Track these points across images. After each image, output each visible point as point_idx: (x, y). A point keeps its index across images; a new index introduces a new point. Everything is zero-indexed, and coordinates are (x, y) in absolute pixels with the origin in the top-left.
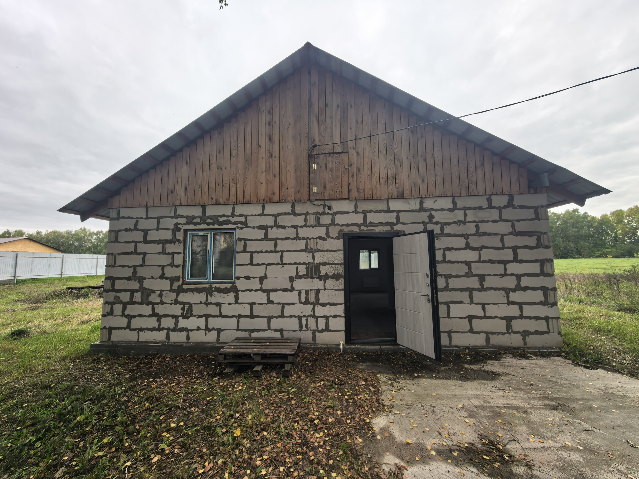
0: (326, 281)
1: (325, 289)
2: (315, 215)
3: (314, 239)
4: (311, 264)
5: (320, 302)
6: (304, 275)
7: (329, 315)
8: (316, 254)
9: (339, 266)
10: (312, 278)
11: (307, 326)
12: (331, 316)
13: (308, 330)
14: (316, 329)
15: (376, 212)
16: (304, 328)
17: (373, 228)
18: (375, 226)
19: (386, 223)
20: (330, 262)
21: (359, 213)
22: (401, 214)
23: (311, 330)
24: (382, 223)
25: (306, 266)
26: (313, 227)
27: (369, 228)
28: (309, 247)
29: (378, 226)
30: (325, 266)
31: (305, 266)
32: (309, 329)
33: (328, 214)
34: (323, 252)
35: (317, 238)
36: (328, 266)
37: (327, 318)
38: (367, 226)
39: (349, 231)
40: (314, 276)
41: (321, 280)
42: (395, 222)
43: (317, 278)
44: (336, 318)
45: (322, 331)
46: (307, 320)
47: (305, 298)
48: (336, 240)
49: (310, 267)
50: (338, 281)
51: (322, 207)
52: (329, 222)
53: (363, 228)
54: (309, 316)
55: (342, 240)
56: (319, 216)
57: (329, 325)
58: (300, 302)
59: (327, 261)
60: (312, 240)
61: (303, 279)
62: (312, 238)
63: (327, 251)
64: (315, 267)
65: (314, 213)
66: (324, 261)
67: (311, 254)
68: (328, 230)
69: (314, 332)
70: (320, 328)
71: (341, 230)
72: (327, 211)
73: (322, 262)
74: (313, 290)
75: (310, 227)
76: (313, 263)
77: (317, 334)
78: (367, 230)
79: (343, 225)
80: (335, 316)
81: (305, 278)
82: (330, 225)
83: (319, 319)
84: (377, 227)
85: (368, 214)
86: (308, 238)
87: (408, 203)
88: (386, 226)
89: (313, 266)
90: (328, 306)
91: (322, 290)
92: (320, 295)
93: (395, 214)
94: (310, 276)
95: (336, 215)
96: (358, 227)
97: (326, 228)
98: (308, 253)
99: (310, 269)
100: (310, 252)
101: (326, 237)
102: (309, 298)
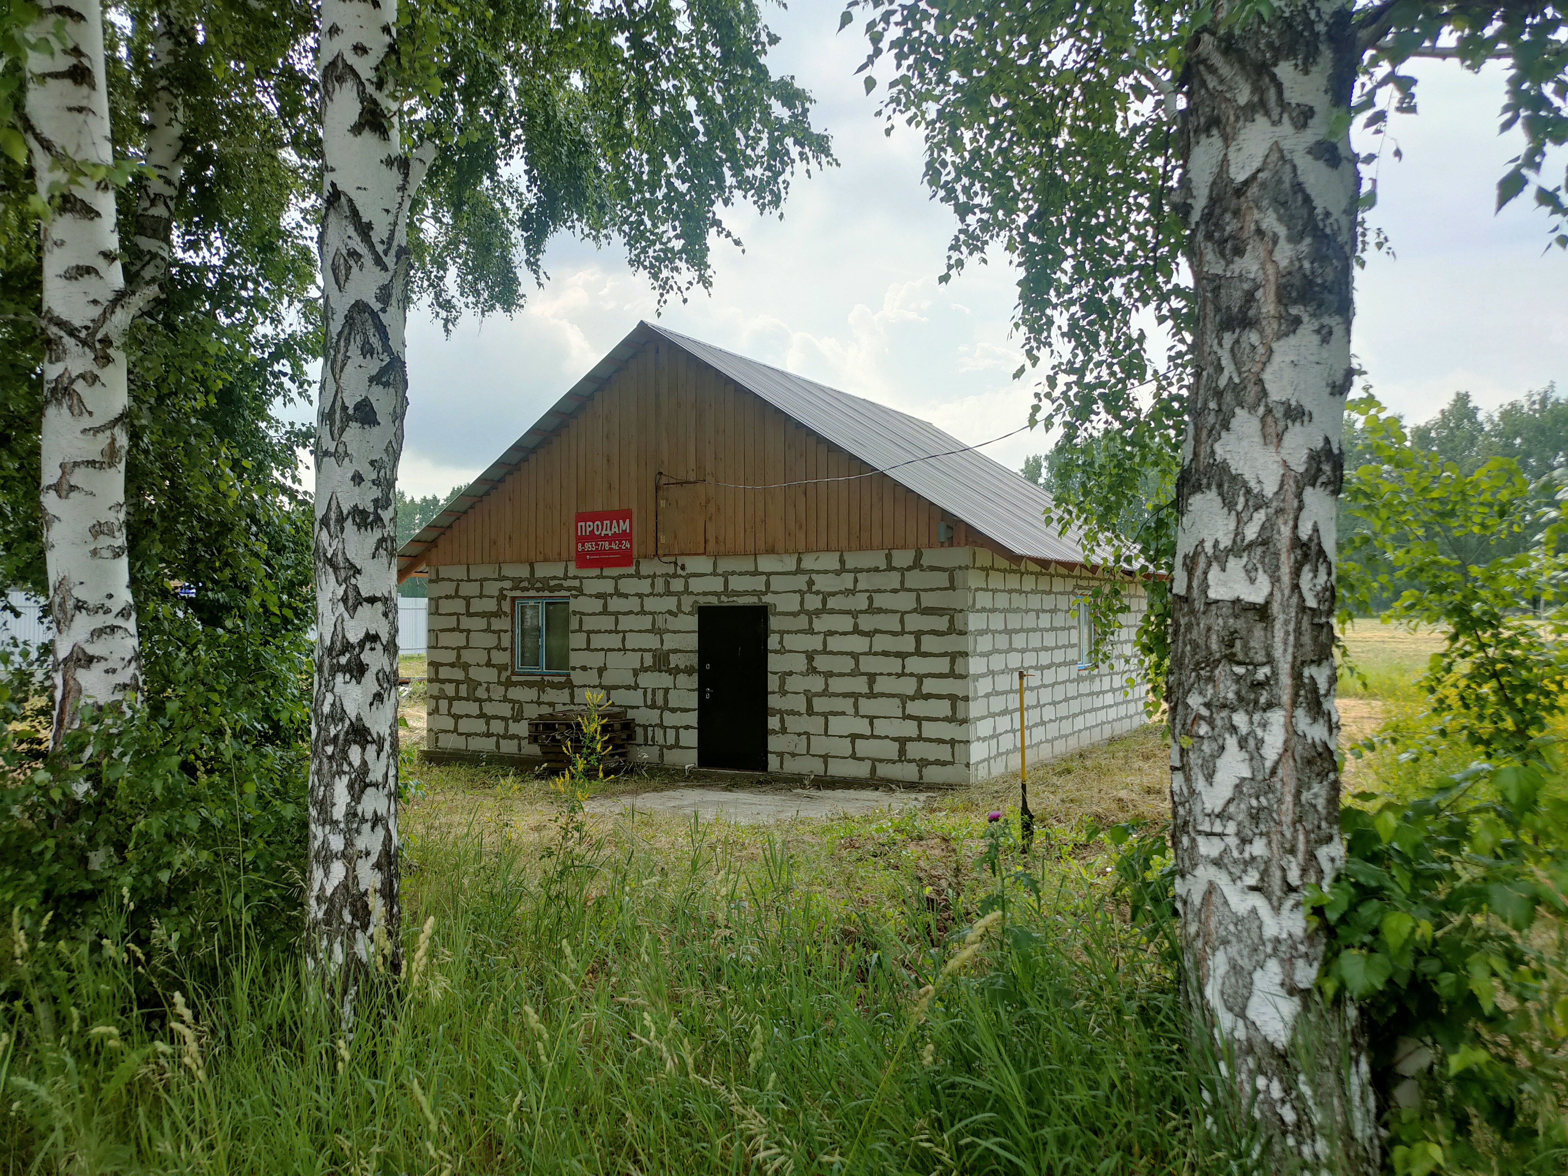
0: (677, 677)
1: (675, 687)
2: (664, 578)
4: (659, 651)
5: (670, 706)
6: (650, 666)
7: (679, 725)
8: (664, 636)
9: (692, 655)
10: (660, 671)
11: (653, 739)
12: (681, 727)
13: (654, 744)
14: (664, 744)
15: (741, 574)
16: (650, 742)
17: (736, 598)
18: (739, 596)
19: (752, 591)
20: (681, 648)
21: (719, 575)
22: (772, 578)
24: (747, 591)
25: (653, 654)
26: (661, 596)
27: (731, 599)
28: (656, 626)
29: (742, 596)
30: (675, 655)
31: (651, 654)
33: (680, 576)
34: (673, 634)
35: (666, 612)
36: (679, 655)
37: (677, 729)
38: (728, 596)
39: (705, 603)
40: (663, 668)
41: (670, 674)
42: (764, 590)
43: (666, 672)
45: (670, 748)
47: (652, 699)
48: (689, 616)
49: (658, 655)
50: (691, 677)
51: (673, 565)
52: (681, 588)
53: (723, 598)
54: (656, 725)
55: (697, 616)
56: (668, 579)
58: (646, 706)
59: (678, 648)
61: (649, 673)
62: (660, 613)
63: (679, 632)
64: (664, 655)
65: (662, 575)
66: (674, 648)
67: (658, 636)
68: (679, 601)
69: (662, 747)
70: (668, 743)
71: (696, 602)
72: (679, 572)
73: (672, 648)
74: (660, 689)
75: (657, 596)
76: (661, 649)
77: (665, 750)
78: (728, 602)
79: (698, 594)
80: (687, 728)
81: (652, 671)
82: (682, 593)
83: (668, 730)
84: (741, 598)
85: (730, 577)
86: (655, 613)
87: (782, 561)
88: (753, 595)
89: (661, 654)
90: (678, 713)
91: (672, 689)
92: (669, 696)
93: (764, 578)
94: (657, 667)
95: (690, 578)
96: (717, 598)
97: (677, 597)
98: (655, 635)
99: (657, 658)
100: (658, 633)
101: (677, 611)
102: (657, 701)
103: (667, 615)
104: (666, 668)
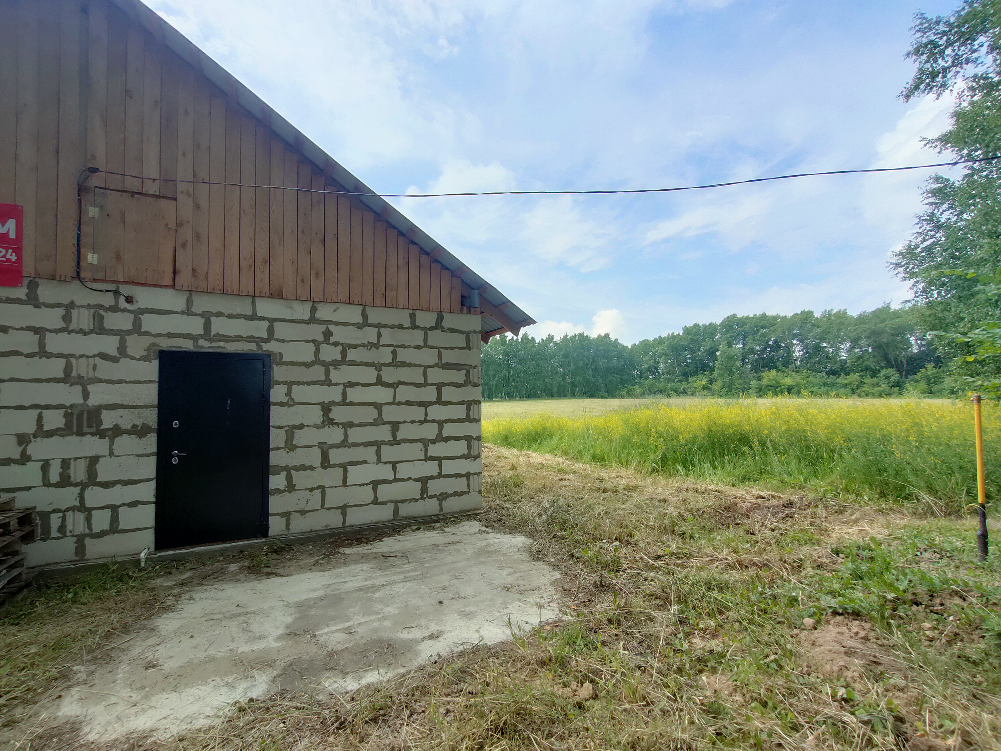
0: (116, 439)
1: (112, 454)
2: (92, 311)
3: (88, 357)
4: (79, 408)
5: (99, 479)
6: (58, 429)
7: (118, 503)
8: (90, 388)
9: (147, 411)
10: (81, 434)
11: (62, 529)
12: (123, 505)
13: (65, 536)
14: (87, 531)
15: (230, 316)
16: (54, 533)
17: (222, 344)
18: (226, 341)
19: (248, 337)
20: (125, 403)
21: (195, 315)
22: (276, 324)
23: (73, 536)
24: (242, 337)
25: (66, 412)
26: (85, 334)
27: (214, 344)
28: (74, 374)
29: (233, 341)
30: (112, 412)
31: (62, 412)
32: (68, 534)
33: (125, 310)
34: (109, 385)
35: (95, 356)
36: (121, 412)
37: (114, 509)
38: (211, 340)
39: (172, 347)
40: (86, 429)
41: (102, 437)
42: (265, 336)
43: (93, 434)
44: (136, 506)
45: (102, 534)
46: (64, 519)
47: (61, 475)
48: (142, 362)
49: (76, 413)
50: (144, 439)
51: (110, 296)
52: (128, 326)
53: (202, 342)
54: (68, 510)
55: (155, 363)
56: (102, 312)
57: (118, 521)
58: (46, 483)
59: (119, 402)
60: (83, 360)
61: (56, 439)
62: (82, 356)
63: (121, 382)
64: (89, 413)
65: (89, 307)
66: (111, 402)
67: (79, 388)
68: (123, 343)
69: (80, 539)
70: (96, 529)
71: (154, 344)
72: (123, 304)
73: (106, 403)
74: (80, 458)
75: (77, 333)
76: (84, 405)
77: (87, 541)
78: (209, 347)
79: (159, 335)
80: (133, 504)
81: (62, 436)
82: (129, 332)
83: (94, 513)
84: (230, 343)
85: (213, 319)
86: (72, 355)
87: (291, 308)
88: (249, 342)
89: (82, 411)
90: (118, 486)
91: (104, 456)
92: (98, 466)
93: (266, 324)
94: (75, 429)
95: (145, 315)
96: (192, 341)
97: (119, 337)
98: (71, 385)
99: (75, 417)
100: (77, 383)
101: (118, 355)
102: (72, 475)
103: (97, 359)
104: (93, 430)
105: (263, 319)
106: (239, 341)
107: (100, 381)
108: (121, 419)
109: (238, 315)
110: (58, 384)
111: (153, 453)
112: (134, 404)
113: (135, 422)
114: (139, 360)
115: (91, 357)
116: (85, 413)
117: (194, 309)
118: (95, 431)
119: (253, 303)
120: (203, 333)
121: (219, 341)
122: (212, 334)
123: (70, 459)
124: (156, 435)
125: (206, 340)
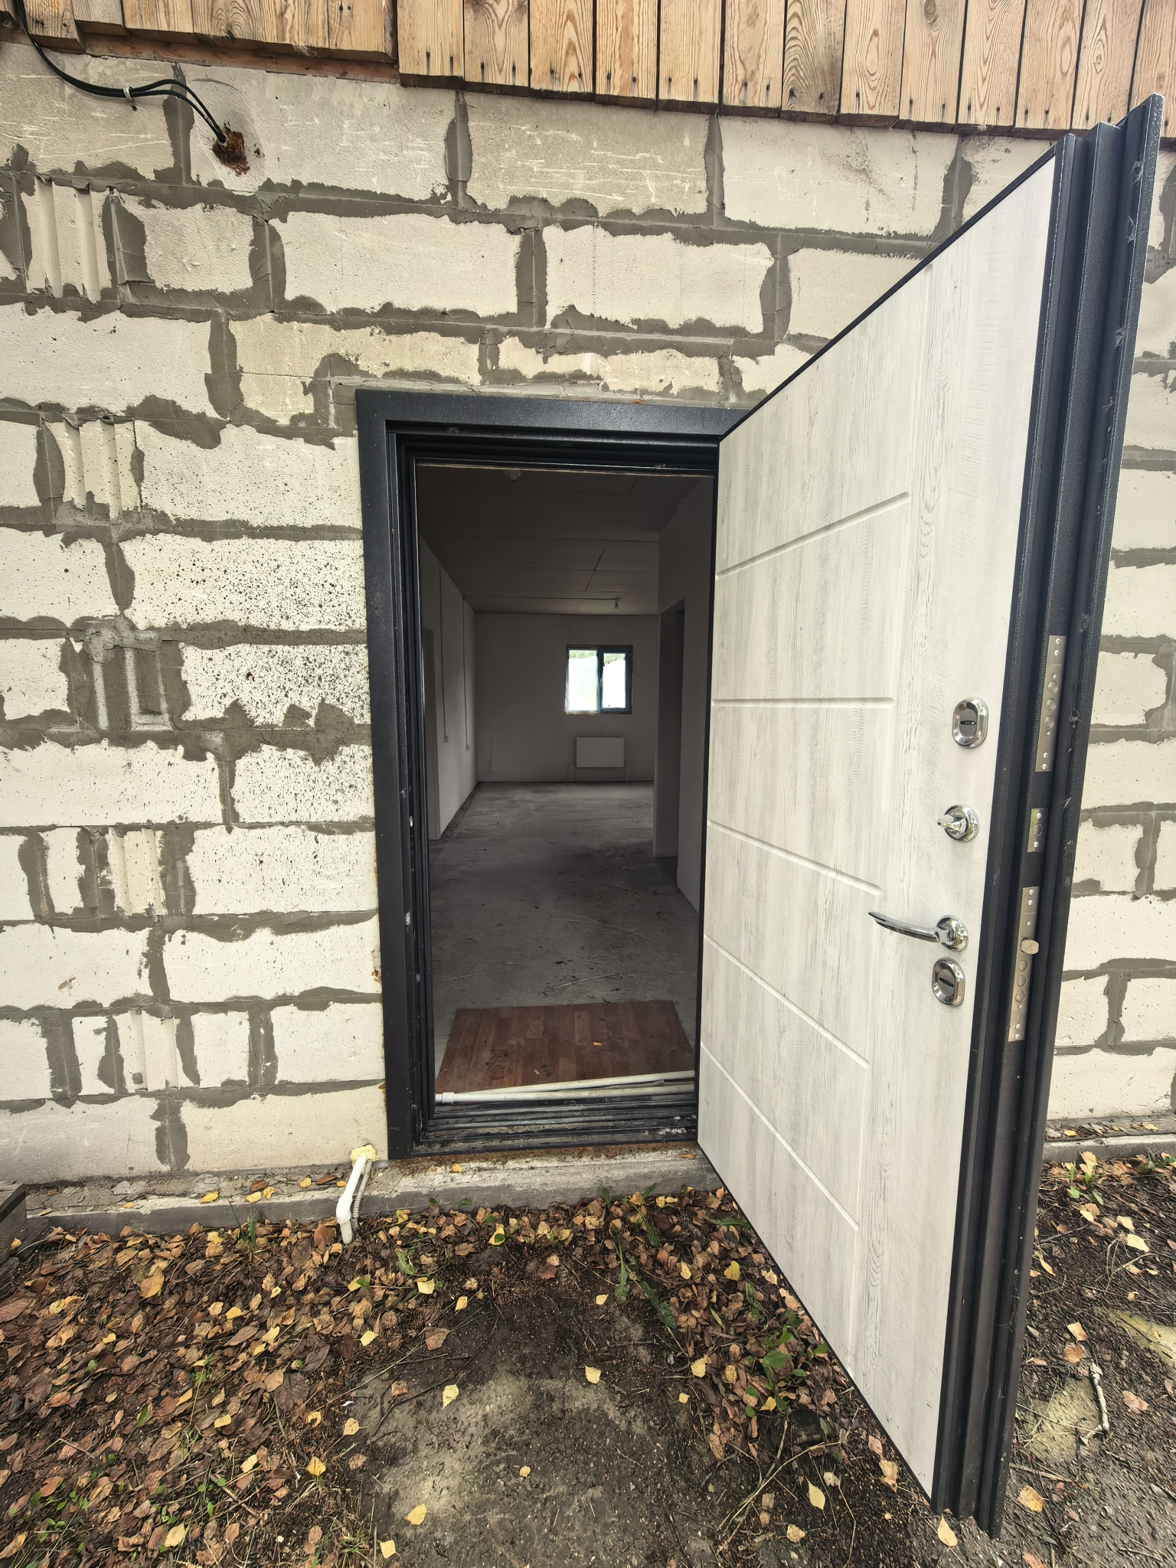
1: (231, 818)
2: (98, 199)
4: (107, 635)
5: (202, 907)
6: (52, 716)
8: (133, 552)
9: (332, 656)
15: (620, 224)
17: (587, 362)
18: (605, 349)
20: (257, 620)
22: (804, 263)
25: (66, 649)
27: (560, 364)
28: (72, 493)
29: (628, 348)
30: (218, 655)
31: (52, 647)
34: (196, 543)
36: (247, 655)
37: (257, 1009)
39: (402, 374)
40: (139, 722)
41: (195, 754)
43: (165, 741)
44: (322, 1006)
48: (299, 443)
49: (99, 654)
50: (329, 767)
52: (236, 278)
55: (348, 447)
58: (47, 916)
59: (236, 616)
64: (142, 656)
65: (83, 180)
66: (209, 615)
68: (223, 349)
69: (168, 1105)
71: (335, 363)
72: (207, 168)
73: (192, 618)
75: (58, 307)
76: (120, 622)
77: (189, 1112)
78: (542, 378)
79: (350, 319)
81: (67, 742)
83: (199, 1020)
84: (617, 359)
85: (552, 235)
89: (119, 649)
90: (263, 935)
91: (208, 825)
92: (196, 862)
93: (757, 259)
94: (103, 722)
95: (292, 216)
96: (475, 349)
97: (207, 326)
98: (68, 541)
99: (98, 670)
100: (86, 533)
101: (212, 413)
102: (117, 887)
103: (141, 425)
104: (162, 724)
105: (748, 233)
106: (650, 347)
107: (162, 524)
108: (247, 686)
109: (651, 213)
110: (25, 536)
111: (364, 818)
112: (287, 626)
113: (294, 698)
114: (287, 433)
115: (120, 420)
116: (129, 656)
117: (476, 189)
118: (168, 727)
119: (713, 147)
120: (513, 308)
121: (575, 346)
122: (552, 311)
123: (104, 830)
124: (367, 750)
125: (527, 341)
